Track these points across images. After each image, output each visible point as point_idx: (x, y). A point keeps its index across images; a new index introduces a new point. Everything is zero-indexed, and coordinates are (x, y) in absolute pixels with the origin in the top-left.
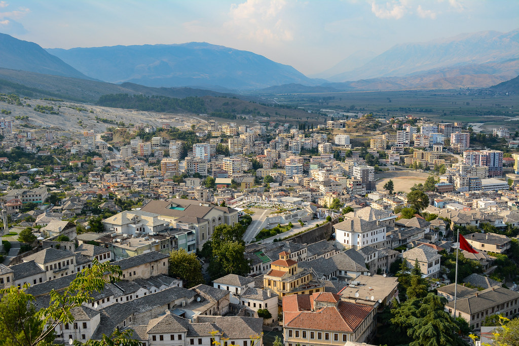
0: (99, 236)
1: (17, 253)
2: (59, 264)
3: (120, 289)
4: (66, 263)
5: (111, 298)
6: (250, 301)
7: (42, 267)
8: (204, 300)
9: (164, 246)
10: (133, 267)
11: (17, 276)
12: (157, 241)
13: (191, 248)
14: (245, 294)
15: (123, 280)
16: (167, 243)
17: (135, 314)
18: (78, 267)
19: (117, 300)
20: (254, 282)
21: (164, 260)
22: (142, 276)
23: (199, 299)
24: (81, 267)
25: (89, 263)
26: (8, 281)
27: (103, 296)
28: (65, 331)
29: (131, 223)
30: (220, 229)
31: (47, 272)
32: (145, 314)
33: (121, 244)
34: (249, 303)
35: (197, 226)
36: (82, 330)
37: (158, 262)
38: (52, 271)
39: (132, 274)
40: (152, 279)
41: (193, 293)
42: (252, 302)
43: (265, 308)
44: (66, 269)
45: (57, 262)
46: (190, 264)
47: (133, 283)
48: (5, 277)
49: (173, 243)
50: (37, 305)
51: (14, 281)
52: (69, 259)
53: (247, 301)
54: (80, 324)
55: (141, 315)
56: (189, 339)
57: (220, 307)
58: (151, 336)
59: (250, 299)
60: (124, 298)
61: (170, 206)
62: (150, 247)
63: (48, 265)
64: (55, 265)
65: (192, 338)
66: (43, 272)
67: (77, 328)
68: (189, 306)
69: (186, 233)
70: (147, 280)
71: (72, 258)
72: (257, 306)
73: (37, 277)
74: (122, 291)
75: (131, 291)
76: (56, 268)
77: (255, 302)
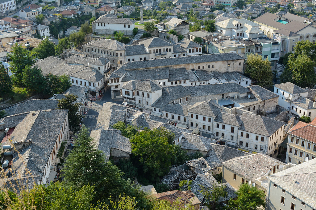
0: (207, 35)
1: (139, 38)
2: (160, 50)
3: (196, 76)
4: (165, 50)
5: (187, 81)
6: (298, 107)
7: (147, 50)
8: (253, 98)
9: (249, 50)
10: (211, 61)
11: (128, 54)
12: (244, 45)
13: (276, 56)
14: (295, 101)
15: (202, 70)
16: (252, 48)
17: (192, 96)
18: (175, 54)
19: (192, 84)
20: (307, 93)
21: (240, 61)
22: (219, 70)
23: (249, 96)
24: (177, 55)
25: (184, 53)
26: (121, 55)
27: (181, 78)
28: (137, 97)
29: (233, 28)
30: (300, 44)
31: (150, 54)
32: (200, 98)
33: (217, 43)
34: (297, 109)
35: (288, 38)
36: (147, 98)
37: (235, 62)
38: (154, 54)
39: (211, 67)
40: (227, 73)
41: (247, 90)
42: (299, 109)
43: (308, 116)
44: (164, 55)
45: (158, 48)
46: (261, 67)
47: (210, 73)
48: (119, 53)
49: (259, 49)
50: (131, 75)
51: (125, 56)
52: (169, 48)
53: (295, 106)
54: (146, 94)
55: (197, 98)
56: (215, 123)
57: (265, 106)
58: (190, 114)
59: (299, 106)
60: (198, 84)
61: (278, 19)
62: (236, 49)
63: (152, 49)
64: (157, 50)
65: (218, 123)
66: (147, 54)
67: (143, 96)
68: (240, 99)
69: (271, 43)
70: (223, 73)
71: (170, 47)
72: (302, 113)
73: (143, 56)
74: (197, 78)
75: (204, 80)
76: (157, 52)
77: (301, 109)
